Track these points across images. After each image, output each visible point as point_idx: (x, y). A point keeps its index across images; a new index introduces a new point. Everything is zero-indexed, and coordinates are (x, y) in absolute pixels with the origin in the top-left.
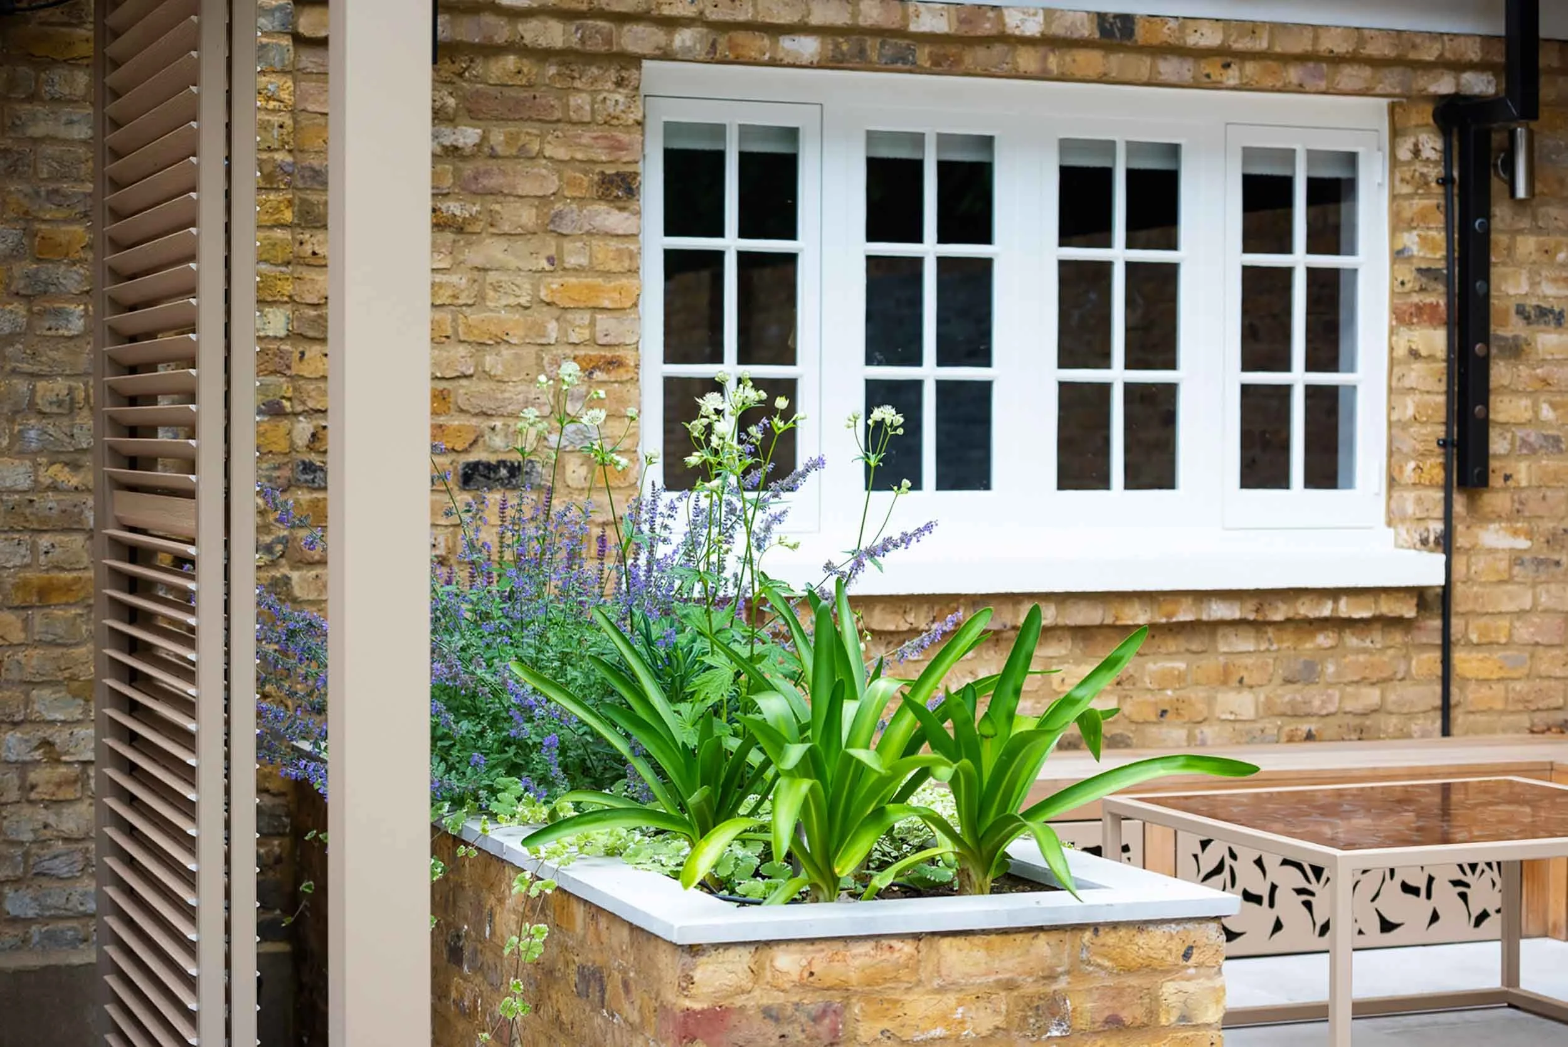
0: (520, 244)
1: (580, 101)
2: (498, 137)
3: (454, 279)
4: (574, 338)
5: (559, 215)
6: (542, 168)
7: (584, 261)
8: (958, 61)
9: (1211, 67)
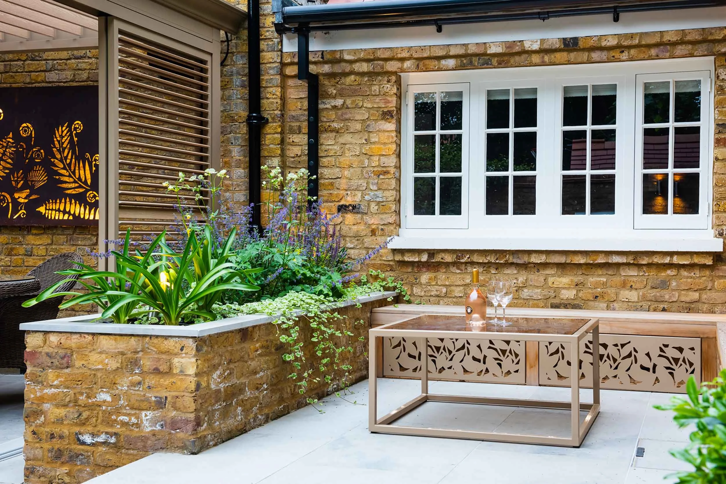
0: (356, 135)
1: (375, 88)
2: (349, 102)
3: (335, 147)
4: (373, 165)
5: (368, 126)
6: (363, 111)
7: (377, 140)
8: (508, 62)
9: (616, 54)
